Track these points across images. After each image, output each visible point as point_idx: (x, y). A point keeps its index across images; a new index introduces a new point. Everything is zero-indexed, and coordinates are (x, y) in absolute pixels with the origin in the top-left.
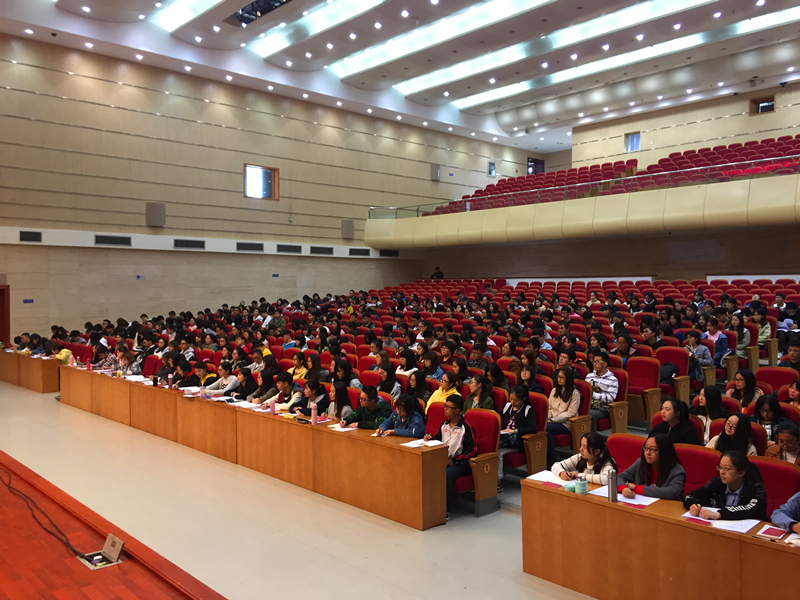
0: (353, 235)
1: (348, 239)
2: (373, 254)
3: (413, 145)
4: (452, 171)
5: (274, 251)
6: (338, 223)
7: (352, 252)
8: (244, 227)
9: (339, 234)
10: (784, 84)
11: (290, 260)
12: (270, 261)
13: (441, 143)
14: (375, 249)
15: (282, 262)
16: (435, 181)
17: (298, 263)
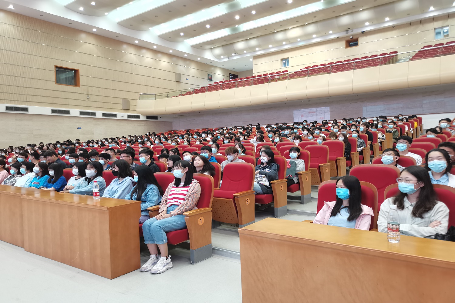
0: (130, 108)
1: (127, 110)
2: (142, 118)
3: (164, 62)
4: (188, 77)
5: (78, 115)
6: (120, 101)
7: (129, 116)
8: (56, 101)
9: (121, 107)
10: (363, 32)
11: (89, 120)
12: (75, 120)
13: (181, 62)
14: (143, 115)
15: (83, 121)
16: (179, 82)
17: (94, 122)
